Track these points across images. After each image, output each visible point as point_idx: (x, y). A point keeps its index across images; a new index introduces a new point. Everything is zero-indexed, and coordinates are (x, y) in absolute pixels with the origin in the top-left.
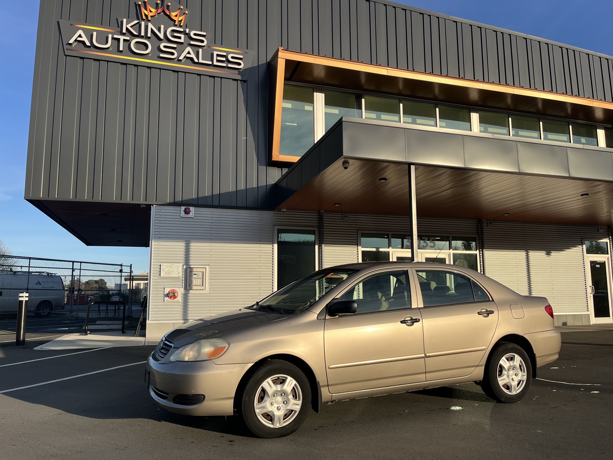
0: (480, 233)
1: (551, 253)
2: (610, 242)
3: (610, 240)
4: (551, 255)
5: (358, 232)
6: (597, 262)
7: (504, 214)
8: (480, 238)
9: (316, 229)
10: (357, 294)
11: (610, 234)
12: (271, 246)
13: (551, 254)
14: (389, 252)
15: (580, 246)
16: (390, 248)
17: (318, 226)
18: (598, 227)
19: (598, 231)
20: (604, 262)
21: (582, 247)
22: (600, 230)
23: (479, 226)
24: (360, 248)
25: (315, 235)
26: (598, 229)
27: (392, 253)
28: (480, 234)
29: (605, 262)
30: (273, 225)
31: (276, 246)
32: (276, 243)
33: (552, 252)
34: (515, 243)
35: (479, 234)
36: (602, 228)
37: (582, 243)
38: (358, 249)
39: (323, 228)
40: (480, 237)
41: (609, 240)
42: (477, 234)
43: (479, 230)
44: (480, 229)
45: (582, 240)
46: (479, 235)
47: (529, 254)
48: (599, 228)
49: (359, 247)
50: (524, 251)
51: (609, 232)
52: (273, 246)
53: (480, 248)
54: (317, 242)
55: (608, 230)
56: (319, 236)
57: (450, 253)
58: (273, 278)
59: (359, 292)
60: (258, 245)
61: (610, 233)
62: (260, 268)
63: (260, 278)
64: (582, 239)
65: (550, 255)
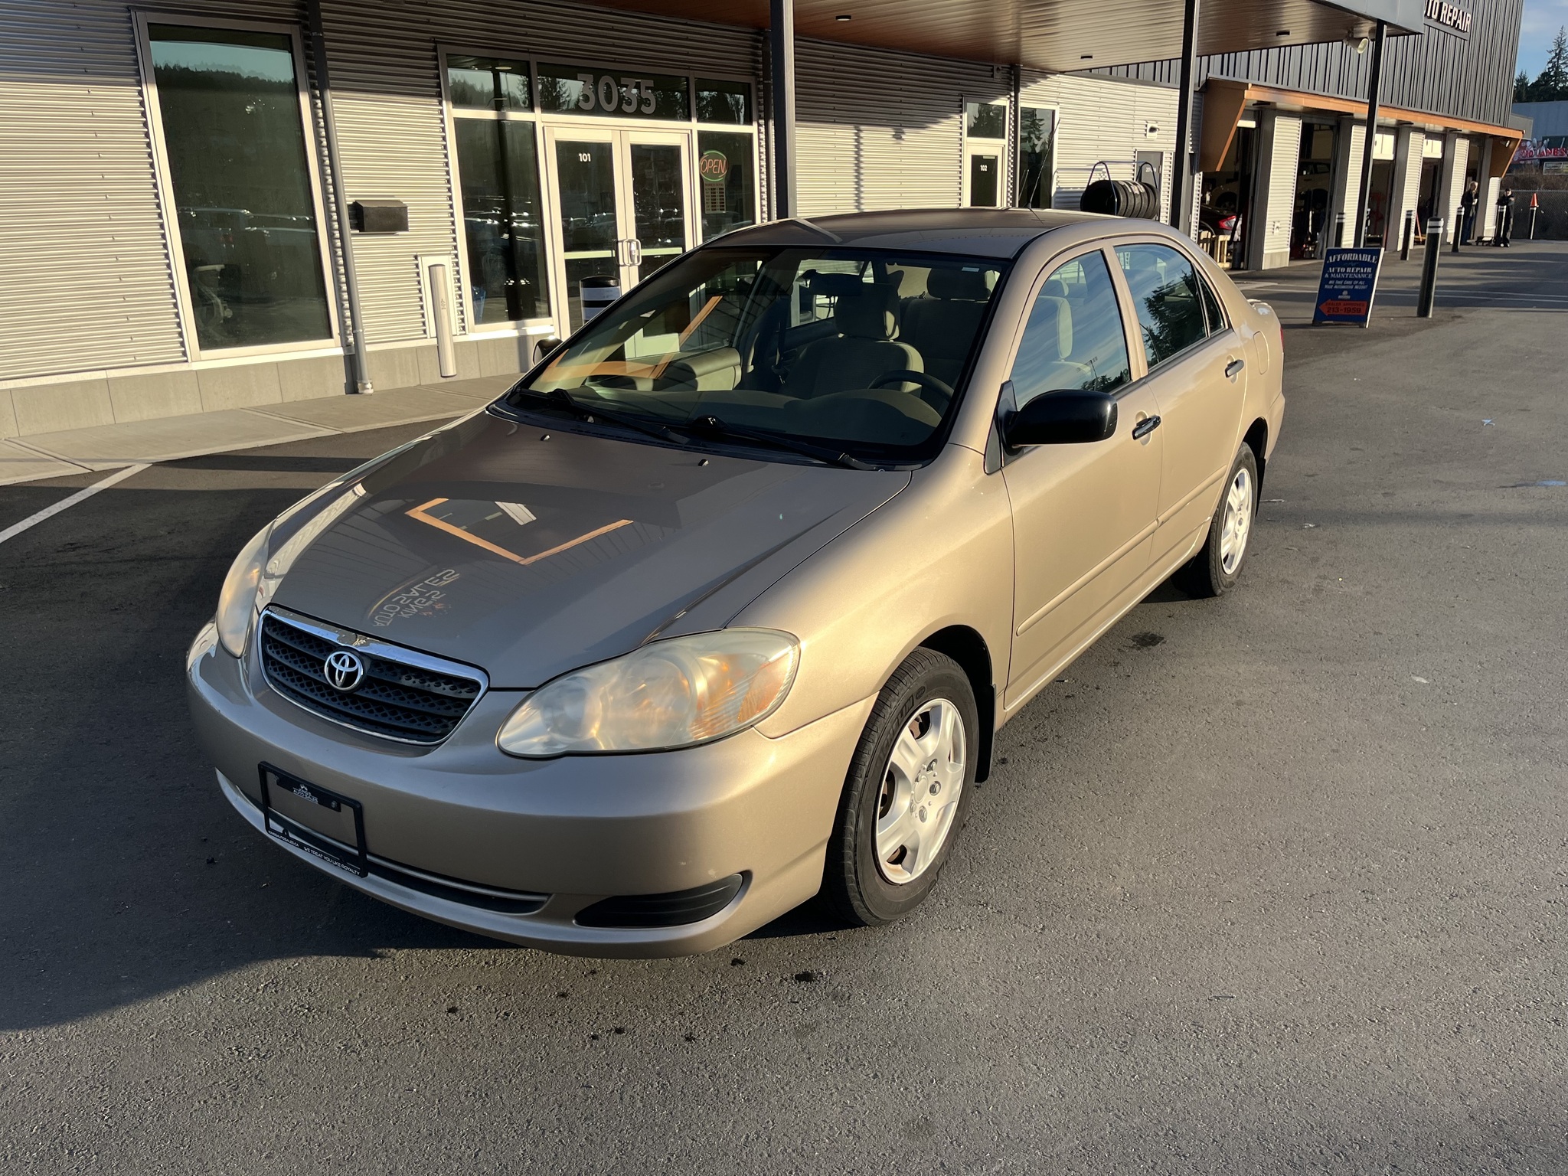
0: (760, 70)
1: (903, 133)
2: (1010, 108)
3: (1011, 102)
4: (903, 140)
5: (435, 50)
6: (984, 158)
7: (838, 17)
8: (761, 87)
9: (294, 31)
10: (453, 263)
11: (1011, 85)
12: (131, 92)
13: (903, 137)
14: (534, 123)
15: (957, 116)
16: (538, 110)
17: (296, 17)
18: (993, 66)
19: (992, 76)
20: (994, 158)
21: (961, 117)
22: (995, 72)
23: (757, 48)
24: (449, 110)
25: (291, 51)
26: (992, 71)
27: (543, 128)
28: (761, 73)
29: (996, 157)
30: (128, 9)
31: (152, 93)
32: (152, 83)
33: (905, 130)
34: (834, 105)
35: (759, 74)
36: (1000, 68)
37: (961, 106)
38: (441, 112)
39: (321, 30)
40: (759, 83)
41: (1009, 101)
42: (754, 74)
43: (757, 62)
44: (760, 59)
45: (961, 101)
46: (758, 76)
47: (862, 135)
48: (995, 68)
49: (444, 102)
50: (851, 127)
51: (1011, 80)
52: (141, 93)
53: (760, 118)
54: (302, 81)
55: (1009, 73)
56: (308, 57)
57: (691, 131)
58: (160, 216)
59: (456, 256)
60: (79, 91)
61: (1013, 83)
62: (103, 178)
63: (110, 220)
64: (962, 96)
65: (900, 138)
